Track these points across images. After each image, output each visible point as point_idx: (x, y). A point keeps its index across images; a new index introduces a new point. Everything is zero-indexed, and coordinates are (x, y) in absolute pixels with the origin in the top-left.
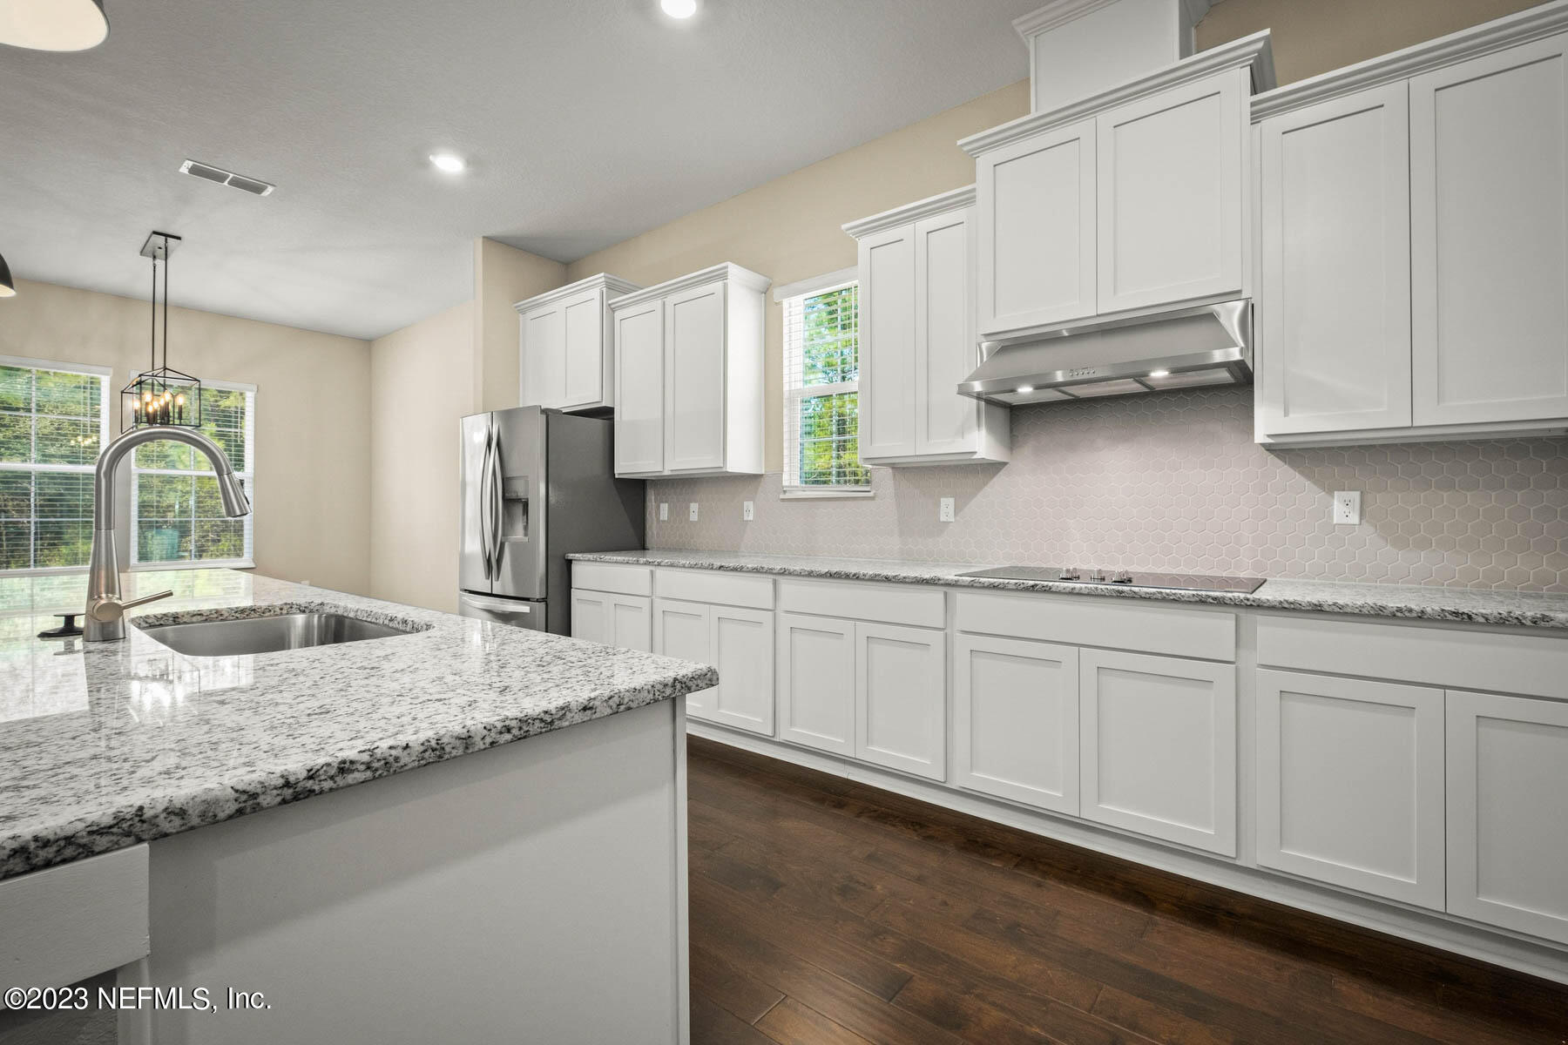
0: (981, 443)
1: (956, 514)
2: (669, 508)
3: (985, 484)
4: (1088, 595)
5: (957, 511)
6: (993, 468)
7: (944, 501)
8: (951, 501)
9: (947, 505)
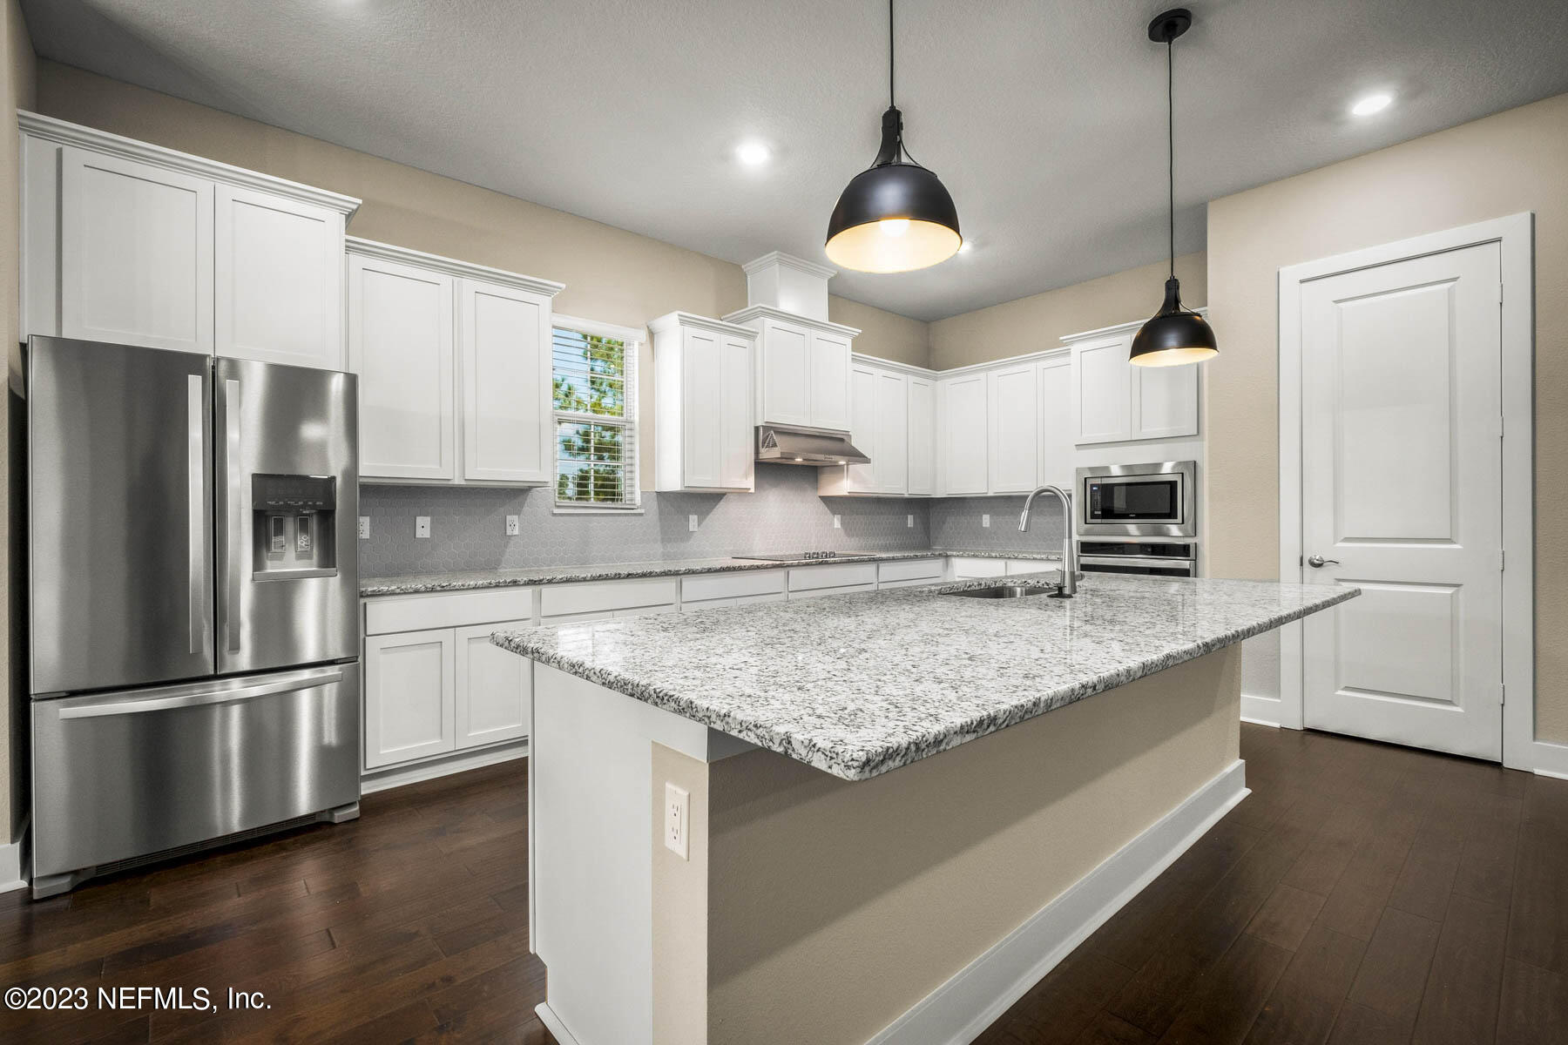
1: (699, 525)
2: (371, 522)
3: (716, 505)
4: (840, 563)
5: (700, 523)
7: (692, 517)
8: (696, 517)
9: (693, 520)
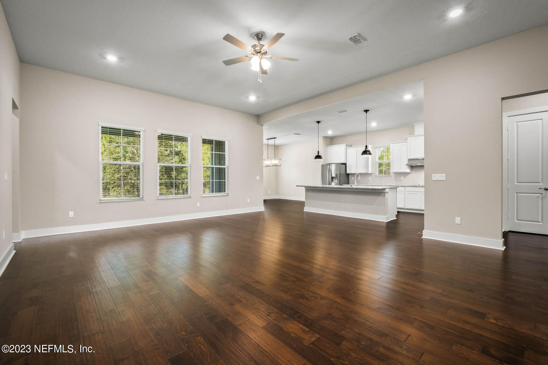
0: (408, 170)
2: (354, 178)
3: (408, 175)
5: (404, 178)
6: (409, 173)
7: (402, 177)
9: (402, 178)
